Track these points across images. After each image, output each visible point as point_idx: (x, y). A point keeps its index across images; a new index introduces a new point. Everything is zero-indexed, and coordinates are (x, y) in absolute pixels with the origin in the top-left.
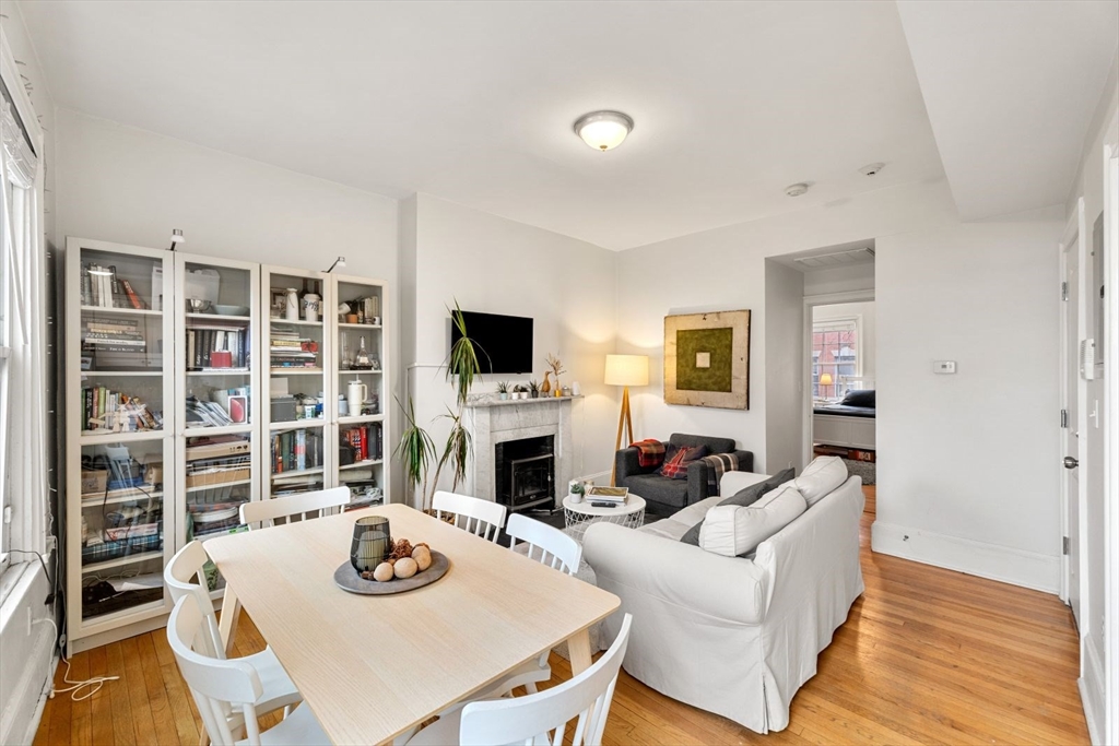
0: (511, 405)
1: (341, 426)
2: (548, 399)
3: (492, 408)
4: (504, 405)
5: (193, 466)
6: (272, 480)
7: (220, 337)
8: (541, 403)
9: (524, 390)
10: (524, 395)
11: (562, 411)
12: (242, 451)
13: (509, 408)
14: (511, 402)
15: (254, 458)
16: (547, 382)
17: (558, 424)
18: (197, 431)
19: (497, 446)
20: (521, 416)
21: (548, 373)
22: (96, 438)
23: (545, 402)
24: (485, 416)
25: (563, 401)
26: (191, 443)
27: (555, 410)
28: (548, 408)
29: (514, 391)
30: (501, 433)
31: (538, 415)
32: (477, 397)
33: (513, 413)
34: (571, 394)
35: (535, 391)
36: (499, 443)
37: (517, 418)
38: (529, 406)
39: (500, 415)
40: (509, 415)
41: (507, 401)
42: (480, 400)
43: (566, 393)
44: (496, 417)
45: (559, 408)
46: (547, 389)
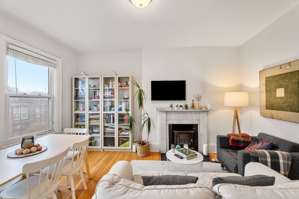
0: (175, 111)
1: (119, 114)
2: (193, 110)
3: (167, 112)
4: (172, 111)
5: (90, 119)
6: (104, 125)
7: (97, 92)
8: (190, 112)
9: (181, 106)
10: (181, 108)
11: (202, 115)
12: (98, 117)
13: (175, 112)
14: (175, 110)
15: (100, 119)
16: (193, 104)
17: (200, 120)
18: (91, 112)
19: (169, 125)
20: (181, 116)
21: (193, 101)
22: (77, 112)
24: (164, 115)
25: (202, 111)
26: (90, 114)
27: (198, 115)
28: (194, 114)
29: (176, 107)
30: (171, 121)
31: (189, 116)
32: (163, 108)
33: (176, 114)
34: (207, 109)
35: (186, 107)
36: (171, 124)
37: (178, 116)
38: (184, 112)
39: (171, 115)
40: (175, 115)
41: (173, 110)
42: (164, 109)
43: (203, 108)
44: (169, 115)
45: (200, 114)
46: (193, 107)
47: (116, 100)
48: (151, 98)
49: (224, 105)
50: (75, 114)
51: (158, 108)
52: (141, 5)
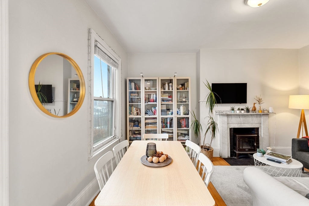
0: (236, 115)
1: (178, 118)
2: (255, 113)
3: (228, 115)
4: (233, 115)
5: (146, 124)
6: (161, 130)
7: (152, 95)
8: (251, 115)
9: (242, 110)
10: (243, 112)
11: (263, 119)
12: (155, 122)
13: (236, 116)
14: (236, 114)
15: (158, 123)
16: (254, 107)
17: (261, 123)
18: (147, 116)
19: (230, 129)
20: (242, 119)
21: (255, 104)
22: (132, 116)
23: (253, 114)
24: (225, 118)
25: (263, 114)
26: (146, 119)
27: (259, 118)
28: (255, 117)
29: (238, 110)
30: (232, 125)
31: (250, 119)
32: (222, 112)
33: (237, 118)
34: (268, 112)
35: (248, 110)
36: (231, 128)
37: (239, 120)
38: (245, 116)
39: (232, 118)
40: (236, 118)
42: (224, 113)
43: (265, 111)
44: (230, 119)
45: (261, 117)
47: (174, 103)
49: (289, 108)
50: (129, 118)
51: (217, 112)
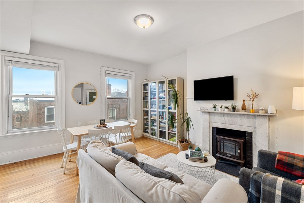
1: (168, 112)
3: (210, 113)
4: (216, 113)
5: (151, 115)
6: (159, 120)
8: (240, 115)
9: (227, 107)
10: (226, 110)
11: (259, 121)
12: (156, 114)
13: (219, 114)
14: (219, 112)
17: (255, 127)
18: (152, 109)
20: (227, 119)
21: (244, 101)
23: (243, 114)
24: (207, 116)
25: (258, 115)
27: (252, 120)
28: (246, 117)
29: (221, 108)
30: (215, 124)
31: (238, 120)
32: (207, 109)
33: (221, 116)
34: (266, 112)
35: (234, 109)
36: (214, 127)
37: (224, 119)
38: (231, 115)
39: (214, 116)
40: (219, 117)
41: (217, 111)
43: (260, 111)
44: (212, 117)
45: (256, 119)
46: (244, 108)
47: (166, 100)
48: (194, 98)
50: (144, 110)
51: (201, 108)
52: (144, 27)
